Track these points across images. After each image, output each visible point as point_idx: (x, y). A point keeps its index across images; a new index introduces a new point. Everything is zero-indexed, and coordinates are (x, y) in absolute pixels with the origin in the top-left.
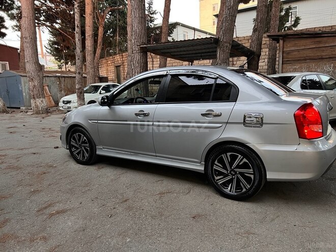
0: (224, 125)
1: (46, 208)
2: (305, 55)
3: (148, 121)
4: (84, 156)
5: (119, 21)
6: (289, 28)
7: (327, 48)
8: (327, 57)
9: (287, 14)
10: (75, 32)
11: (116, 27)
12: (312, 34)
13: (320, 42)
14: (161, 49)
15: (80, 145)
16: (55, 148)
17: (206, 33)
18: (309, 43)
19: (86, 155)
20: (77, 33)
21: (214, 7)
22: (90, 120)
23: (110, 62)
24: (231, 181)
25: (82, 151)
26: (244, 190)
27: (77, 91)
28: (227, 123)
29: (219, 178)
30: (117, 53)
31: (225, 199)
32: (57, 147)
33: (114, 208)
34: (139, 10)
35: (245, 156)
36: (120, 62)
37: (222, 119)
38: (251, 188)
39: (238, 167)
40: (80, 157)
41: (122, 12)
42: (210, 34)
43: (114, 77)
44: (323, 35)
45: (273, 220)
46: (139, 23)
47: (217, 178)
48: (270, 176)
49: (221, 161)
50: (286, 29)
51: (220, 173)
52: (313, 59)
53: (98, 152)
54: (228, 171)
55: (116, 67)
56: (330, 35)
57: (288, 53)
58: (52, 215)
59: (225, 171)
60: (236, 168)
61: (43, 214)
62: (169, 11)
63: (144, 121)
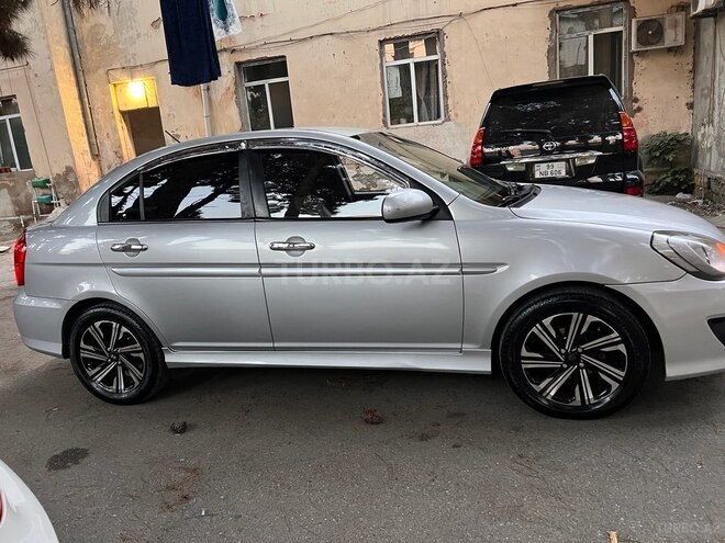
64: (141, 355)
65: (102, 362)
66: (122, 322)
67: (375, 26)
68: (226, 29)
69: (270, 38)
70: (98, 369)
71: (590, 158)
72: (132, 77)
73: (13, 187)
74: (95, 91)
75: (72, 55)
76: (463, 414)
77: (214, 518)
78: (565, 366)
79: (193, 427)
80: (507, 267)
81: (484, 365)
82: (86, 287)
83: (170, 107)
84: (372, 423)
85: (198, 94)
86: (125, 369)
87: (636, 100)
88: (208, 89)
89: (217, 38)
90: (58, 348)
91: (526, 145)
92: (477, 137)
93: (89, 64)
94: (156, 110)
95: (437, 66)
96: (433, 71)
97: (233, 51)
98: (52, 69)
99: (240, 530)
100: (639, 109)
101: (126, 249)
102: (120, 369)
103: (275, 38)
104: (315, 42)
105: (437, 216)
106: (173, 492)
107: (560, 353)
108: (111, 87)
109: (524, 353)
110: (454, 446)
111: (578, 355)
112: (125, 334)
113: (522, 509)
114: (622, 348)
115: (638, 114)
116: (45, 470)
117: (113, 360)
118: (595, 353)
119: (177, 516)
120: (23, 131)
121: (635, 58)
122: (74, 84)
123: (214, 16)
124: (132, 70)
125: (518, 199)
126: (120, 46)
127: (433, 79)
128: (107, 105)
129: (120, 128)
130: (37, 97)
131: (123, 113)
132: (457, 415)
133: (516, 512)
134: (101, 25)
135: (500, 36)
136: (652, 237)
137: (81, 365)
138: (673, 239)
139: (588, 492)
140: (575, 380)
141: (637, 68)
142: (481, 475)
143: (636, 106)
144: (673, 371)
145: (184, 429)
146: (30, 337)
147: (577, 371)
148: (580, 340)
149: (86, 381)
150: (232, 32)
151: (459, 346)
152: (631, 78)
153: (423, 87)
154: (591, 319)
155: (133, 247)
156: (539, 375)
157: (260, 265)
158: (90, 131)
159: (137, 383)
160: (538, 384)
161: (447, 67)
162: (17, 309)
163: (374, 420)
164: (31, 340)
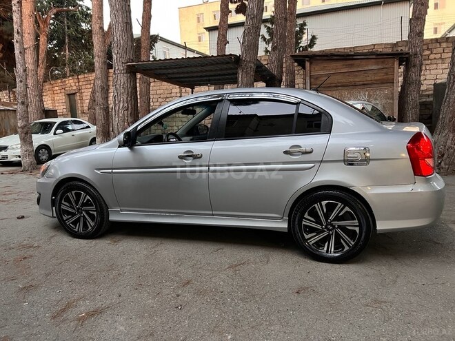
0: (317, 165)
1: (63, 311)
2: (336, 81)
3: (201, 166)
4: (85, 226)
5: (68, 28)
6: (305, 48)
7: (360, 73)
8: (361, 83)
9: (302, 31)
10: (14, 41)
11: (64, 37)
12: (343, 56)
13: (352, 65)
14: (156, 69)
15: (78, 209)
16: (18, 218)
17: (193, 51)
18: (339, 67)
19: (91, 223)
20: (17, 41)
21: (199, 18)
22: (96, 169)
23: (57, 88)
24: (327, 238)
25: (82, 219)
26: (347, 248)
27: (19, 130)
28: (321, 161)
29: (310, 236)
30: (68, 75)
31: (320, 263)
32: (23, 217)
33: (178, 296)
34: (123, 13)
35: (346, 204)
36: (74, 88)
37: (315, 156)
38: (356, 244)
39: (337, 218)
40: (79, 228)
41: (72, 16)
42: (198, 53)
43: (65, 111)
44: (355, 57)
45: (395, 282)
46: (122, 31)
47: (307, 237)
48: (381, 226)
49: (314, 214)
50: (301, 49)
51: (312, 230)
52: (344, 86)
53: (112, 218)
54: (322, 225)
55: (69, 95)
56: (362, 57)
57: (317, 78)
58: (82, 320)
59: (319, 227)
60: (334, 220)
61: (64, 320)
62: (150, 19)
63: (194, 166)
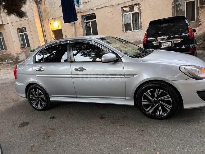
64: (44, 98)
65: (35, 99)
66: (39, 89)
67: (120, 3)
68: (79, 6)
69: (91, 8)
70: (34, 101)
71: (179, 41)
72: (55, 21)
73: (26, 52)
74: (45, 25)
75: (39, 16)
76: (127, 117)
77: (54, 142)
78: (154, 104)
79: (56, 117)
80: (137, 76)
81: (132, 103)
82: (32, 80)
83: (65, 29)
84: (101, 118)
85: (72, 25)
86: (41, 101)
87: (200, 22)
88: (74, 23)
89: (76, 9)
90: (25, 96)
91: (163, 37)
92: (145, 35)
93: (44, 18)
94: (61, 30)
95: (138, 14)
96: (137, 15)
97: (81, 12)
98: (34, 20)
99: (60, 146)
100: (201, 24)
101: (40, 70)
102: (39, 102)
103: (93, 8)
104: (103, 9)
105: (118, 61)
106: (46, 135)
107: (153, 100)
108: (49, 24)
109: (143, 100)
110: (122, 126)
111: (158, 101)
112: (40, 92)
113: (135, 144)
114: (170, 99)
115: (201, 26)
116: (18, 127)
117: (38, 99)
118: (163, 101)
119: (45, 141)
120: (28, 37)
121: (199, 9)
122: (40, 24)
123: (75, 3)
124: (55, 19)
125: (143, 55)
126: (51, 13)
127: (137, 18)
128: (48, 29)
129: (52, 35)
130: (31, 27)
131: (53, 31)
132: (125, 117)
133: (133, 145)
134: (47, 7)
135: (157, 4)
136: (180, 67)
137: (30, 100)
138: (186, 67)
139: (155, 141)
140: (157, 108)
141: (200, 12)
142: (126, 134)
143: (200, 23)
144: (186, 106)
145: (53, 118)
146: (19, 93)
147: (158, 106)
148: (158, 97)
149: (31, 104)
150: (80, 7)
151: (125, 97)
152: (198, 15)
153: (135, 20)
154: (161, 91)
155: (42, 69)
156: (147, 106)
157: (72, 75)
158: (44, 36)
159: (43, 105)
160: (147, 109)
161: (141, 14)
162: (16, 86)
163: (102, 117)
164: (19, 94)
